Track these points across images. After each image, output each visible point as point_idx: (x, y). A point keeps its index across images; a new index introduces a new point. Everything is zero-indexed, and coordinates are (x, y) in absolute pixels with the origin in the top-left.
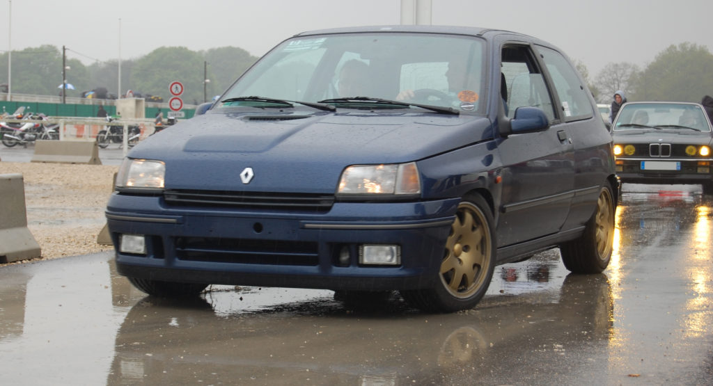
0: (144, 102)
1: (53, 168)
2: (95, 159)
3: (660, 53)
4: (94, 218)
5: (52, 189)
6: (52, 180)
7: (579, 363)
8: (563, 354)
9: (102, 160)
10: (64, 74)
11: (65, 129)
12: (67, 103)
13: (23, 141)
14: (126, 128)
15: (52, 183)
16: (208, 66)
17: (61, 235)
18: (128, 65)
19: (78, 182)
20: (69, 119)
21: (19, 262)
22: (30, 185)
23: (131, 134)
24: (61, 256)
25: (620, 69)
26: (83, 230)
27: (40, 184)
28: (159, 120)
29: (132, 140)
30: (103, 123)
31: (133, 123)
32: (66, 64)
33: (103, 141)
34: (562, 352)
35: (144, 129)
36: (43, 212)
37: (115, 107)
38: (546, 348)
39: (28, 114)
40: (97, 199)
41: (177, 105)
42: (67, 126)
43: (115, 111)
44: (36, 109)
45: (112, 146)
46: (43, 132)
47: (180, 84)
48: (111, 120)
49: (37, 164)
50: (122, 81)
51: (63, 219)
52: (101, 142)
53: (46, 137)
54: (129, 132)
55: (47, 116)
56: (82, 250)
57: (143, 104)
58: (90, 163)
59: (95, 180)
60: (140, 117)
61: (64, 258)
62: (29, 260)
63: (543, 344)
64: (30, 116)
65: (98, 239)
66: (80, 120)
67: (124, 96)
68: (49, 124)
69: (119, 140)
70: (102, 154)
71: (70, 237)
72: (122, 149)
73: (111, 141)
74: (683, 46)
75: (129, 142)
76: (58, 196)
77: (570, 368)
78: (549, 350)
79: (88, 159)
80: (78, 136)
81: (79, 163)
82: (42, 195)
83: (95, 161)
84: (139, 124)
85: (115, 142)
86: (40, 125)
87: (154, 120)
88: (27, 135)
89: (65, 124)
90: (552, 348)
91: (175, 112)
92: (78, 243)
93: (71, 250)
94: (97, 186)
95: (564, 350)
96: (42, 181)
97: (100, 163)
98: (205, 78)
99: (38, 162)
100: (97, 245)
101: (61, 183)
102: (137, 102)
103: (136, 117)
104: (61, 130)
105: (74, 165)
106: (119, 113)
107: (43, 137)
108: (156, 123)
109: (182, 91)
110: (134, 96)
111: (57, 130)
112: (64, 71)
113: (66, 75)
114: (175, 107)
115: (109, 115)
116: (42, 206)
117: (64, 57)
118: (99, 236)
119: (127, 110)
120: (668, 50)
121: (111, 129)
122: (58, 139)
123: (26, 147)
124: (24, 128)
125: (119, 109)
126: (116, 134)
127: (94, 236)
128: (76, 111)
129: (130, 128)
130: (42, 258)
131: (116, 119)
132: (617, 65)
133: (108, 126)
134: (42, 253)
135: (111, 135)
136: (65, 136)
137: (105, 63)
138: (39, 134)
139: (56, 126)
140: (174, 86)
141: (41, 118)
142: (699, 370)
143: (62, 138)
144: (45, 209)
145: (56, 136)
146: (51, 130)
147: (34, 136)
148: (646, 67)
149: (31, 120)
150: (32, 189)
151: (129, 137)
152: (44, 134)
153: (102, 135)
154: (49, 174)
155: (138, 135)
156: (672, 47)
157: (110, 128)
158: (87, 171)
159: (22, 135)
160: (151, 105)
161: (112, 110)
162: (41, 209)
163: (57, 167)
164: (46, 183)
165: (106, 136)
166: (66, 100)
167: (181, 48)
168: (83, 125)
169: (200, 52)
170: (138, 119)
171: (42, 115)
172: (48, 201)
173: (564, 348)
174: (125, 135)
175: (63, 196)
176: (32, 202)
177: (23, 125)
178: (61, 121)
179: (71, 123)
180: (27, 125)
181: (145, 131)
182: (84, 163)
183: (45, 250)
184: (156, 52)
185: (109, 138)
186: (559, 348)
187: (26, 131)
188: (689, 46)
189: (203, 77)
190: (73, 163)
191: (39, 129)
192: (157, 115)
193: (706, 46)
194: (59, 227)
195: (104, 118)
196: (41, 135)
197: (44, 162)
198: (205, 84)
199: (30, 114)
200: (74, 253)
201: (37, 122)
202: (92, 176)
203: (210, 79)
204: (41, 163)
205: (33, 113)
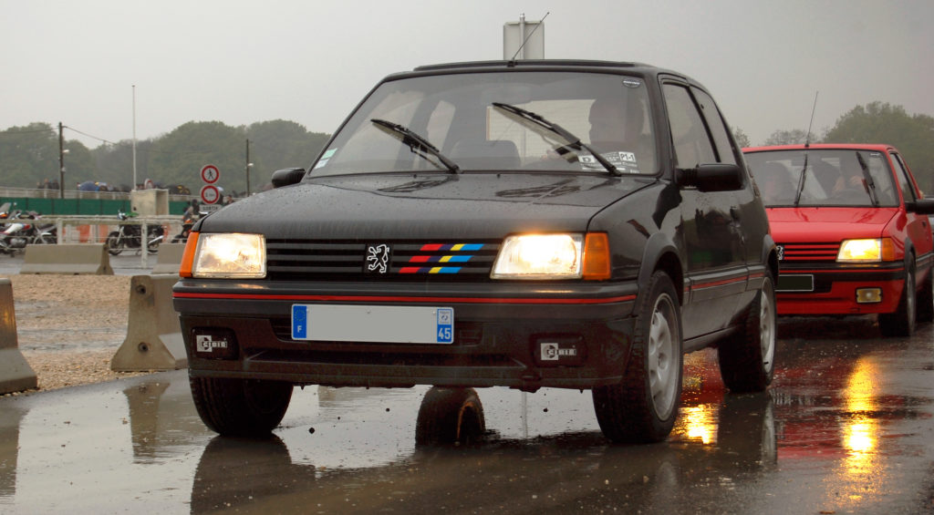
0: (167, 194)
1: (50, 281)
2: (105, 268)
3: (842, 117)
4: (106, 341)
5: (49, 307)
6: (48, 296)
7: (754, 499)
8: (732, 488)
9: (114, 270)
10: (61, 160)
11: (64, 232)
12: (66, 197)
13: (7, 248)
14: (144, 228)
15: (48, 298)
16: (250, 147)
17: (62, 362)
18: (145, 147)
19: (83, 297)
20: (69, 217)
21: (9, 395)
22: (20, 302)
23: (152, 236)
24: (63, 386)
25: (792, 139)
26: (91, 355)
27: (33, 301)
28: (188, 216)
29: (153, 244)
30: (114, 223)
31: (154, 222)
32: (63, 147)
33: (115, 245)
34: (731, 486)
35: (169, 229)
36: (39, 334)
37: (130, 202)
38: (710, 482)
39: (15, 212)
40: (109, 317)
41: (211, 195)
42: (68, 228)
43: (130, 206)
44: (24, 206)
45: (128, 252)
46: (35, 236)
47: (213, 167)
48: (124, 218)
49: (27, 276)
50: (137, 168)
51: (66, 343)
52: (113, 247)
53: (39, 241)
54: (149, 233)
55: (40, 215)
56: (91, 379)
57: (167, 197)
58: (99, 273)
59: (105, 294)
60: (162, 214)
61: (68, 388)
62: (22, 392)
63: (705, 478)
64: (17, 216)
65: (112, 365)
66: (83, 218)
67: (141, 186)
68: (42, 225)
69: (135, 244)
70: (113, 262)
71: (74, 364)
72: (140, 255)
73: (125, 246)
74: (872, 107)
75: (148, 247)
76: (57, 315)
77: (742, 505)
78: (713, 484)
79: (96, 267)
80: (82, 241)
81: (84, 274)
82: (36, 314)
83: (105, 270)
84: (162, 222)
85: (130, 246)
86: (31, 226)
87: (182, 217)
88: (14, 241)
89: (64, 225)
90: (718, 482)
91: (209, 205)
92: (86, 370)
93: (75, 379)
94: (109, 301)
95: (733, 484)
96: (35, 297)
97: (111, 273)
98: (248, 162)
99: (29, 273)
100: (111, 372)
101: (60, 299)
102: (159, 195)
103: (157, 214)
104: (59, 233)
105: (78, 276)
106: (135, 209)
107: (35, 241)
108: (184, 220)
109: (217, 178)
110: (154, 187)
111: (54, 232)
112: (62, 155)
113: (64, 161)
114: (209, 199)
115: (122, 211)
116: (36, 327)
117: (61, 137)
118: (113, 360)
119: (146, 204)
120: (853, 112)
121: (124, 230)
122: (56, 242)
123: (13, 256)
124: (9, 231)
125: (135, 204)
126: (131, 236)
127: (106, 362)
128: (78, 207)
129: (150, 228)
130: (39, 389)
131: (131, 217)
132: (786, 134)
133: (121, 226)
134: (39, 383)
135: (125, 237)
136: (64, 241)
137: (115, 144)
138: (29, 238)
139: (53, 228)
140: (207, 171)
141: (32, 217)
142: (912, 504)
143: (60, 242)
144: (40, 331)
145: (52, 239)
146: (45, 233)
147: (24, 241)
148: (825, 136)
149: (19, 220)
150: (23, 307)
151: (149, 240)
152: (36, 239)
153: (113, 237)
154: (44, 287)
155: (161, 237)
156: (859, 108)
157: (123, 228)
158: (95, 283)
159: (7, 240)
160: (176, 198)
161: (125, 206)
162: (36, 331)
163: (55, 279)
164: (41, 299)
165: (118, 240)
166: (65, 194)
167: (214, 123)
168: (88, 226)
169: (241, 128)
170: (160, 216)
171: (32, 213)
172: (43, 321)
173: (733, 481)
174: (144, 236)
175: (65, 315)
176: (24, 323)
177: (8, 227)
178: (59, 220)
179: (73, 224)
180: (14, 227)
181: (170, 232)
182: (90, 273)
183: (43, 380)
184: (182, 129)
185: (123, 241)
186: (727, 482)
187: (13, 234)
188: (880, 106)
189: (245, 160)
190: (76, 274)
191: (29, 231)
192: (185, 210)
193: (902, 106)
194: (59, 352)
195: (116, 216)
196: (33, 239)
197: (38, 273)
198: (248, 169)
199: (18, 213)
200: (81, 382)
201: (28, 222)
202: (102, 288)
203: (254, 163)
204: (33, 276)
205: (21, 211)
